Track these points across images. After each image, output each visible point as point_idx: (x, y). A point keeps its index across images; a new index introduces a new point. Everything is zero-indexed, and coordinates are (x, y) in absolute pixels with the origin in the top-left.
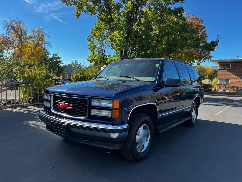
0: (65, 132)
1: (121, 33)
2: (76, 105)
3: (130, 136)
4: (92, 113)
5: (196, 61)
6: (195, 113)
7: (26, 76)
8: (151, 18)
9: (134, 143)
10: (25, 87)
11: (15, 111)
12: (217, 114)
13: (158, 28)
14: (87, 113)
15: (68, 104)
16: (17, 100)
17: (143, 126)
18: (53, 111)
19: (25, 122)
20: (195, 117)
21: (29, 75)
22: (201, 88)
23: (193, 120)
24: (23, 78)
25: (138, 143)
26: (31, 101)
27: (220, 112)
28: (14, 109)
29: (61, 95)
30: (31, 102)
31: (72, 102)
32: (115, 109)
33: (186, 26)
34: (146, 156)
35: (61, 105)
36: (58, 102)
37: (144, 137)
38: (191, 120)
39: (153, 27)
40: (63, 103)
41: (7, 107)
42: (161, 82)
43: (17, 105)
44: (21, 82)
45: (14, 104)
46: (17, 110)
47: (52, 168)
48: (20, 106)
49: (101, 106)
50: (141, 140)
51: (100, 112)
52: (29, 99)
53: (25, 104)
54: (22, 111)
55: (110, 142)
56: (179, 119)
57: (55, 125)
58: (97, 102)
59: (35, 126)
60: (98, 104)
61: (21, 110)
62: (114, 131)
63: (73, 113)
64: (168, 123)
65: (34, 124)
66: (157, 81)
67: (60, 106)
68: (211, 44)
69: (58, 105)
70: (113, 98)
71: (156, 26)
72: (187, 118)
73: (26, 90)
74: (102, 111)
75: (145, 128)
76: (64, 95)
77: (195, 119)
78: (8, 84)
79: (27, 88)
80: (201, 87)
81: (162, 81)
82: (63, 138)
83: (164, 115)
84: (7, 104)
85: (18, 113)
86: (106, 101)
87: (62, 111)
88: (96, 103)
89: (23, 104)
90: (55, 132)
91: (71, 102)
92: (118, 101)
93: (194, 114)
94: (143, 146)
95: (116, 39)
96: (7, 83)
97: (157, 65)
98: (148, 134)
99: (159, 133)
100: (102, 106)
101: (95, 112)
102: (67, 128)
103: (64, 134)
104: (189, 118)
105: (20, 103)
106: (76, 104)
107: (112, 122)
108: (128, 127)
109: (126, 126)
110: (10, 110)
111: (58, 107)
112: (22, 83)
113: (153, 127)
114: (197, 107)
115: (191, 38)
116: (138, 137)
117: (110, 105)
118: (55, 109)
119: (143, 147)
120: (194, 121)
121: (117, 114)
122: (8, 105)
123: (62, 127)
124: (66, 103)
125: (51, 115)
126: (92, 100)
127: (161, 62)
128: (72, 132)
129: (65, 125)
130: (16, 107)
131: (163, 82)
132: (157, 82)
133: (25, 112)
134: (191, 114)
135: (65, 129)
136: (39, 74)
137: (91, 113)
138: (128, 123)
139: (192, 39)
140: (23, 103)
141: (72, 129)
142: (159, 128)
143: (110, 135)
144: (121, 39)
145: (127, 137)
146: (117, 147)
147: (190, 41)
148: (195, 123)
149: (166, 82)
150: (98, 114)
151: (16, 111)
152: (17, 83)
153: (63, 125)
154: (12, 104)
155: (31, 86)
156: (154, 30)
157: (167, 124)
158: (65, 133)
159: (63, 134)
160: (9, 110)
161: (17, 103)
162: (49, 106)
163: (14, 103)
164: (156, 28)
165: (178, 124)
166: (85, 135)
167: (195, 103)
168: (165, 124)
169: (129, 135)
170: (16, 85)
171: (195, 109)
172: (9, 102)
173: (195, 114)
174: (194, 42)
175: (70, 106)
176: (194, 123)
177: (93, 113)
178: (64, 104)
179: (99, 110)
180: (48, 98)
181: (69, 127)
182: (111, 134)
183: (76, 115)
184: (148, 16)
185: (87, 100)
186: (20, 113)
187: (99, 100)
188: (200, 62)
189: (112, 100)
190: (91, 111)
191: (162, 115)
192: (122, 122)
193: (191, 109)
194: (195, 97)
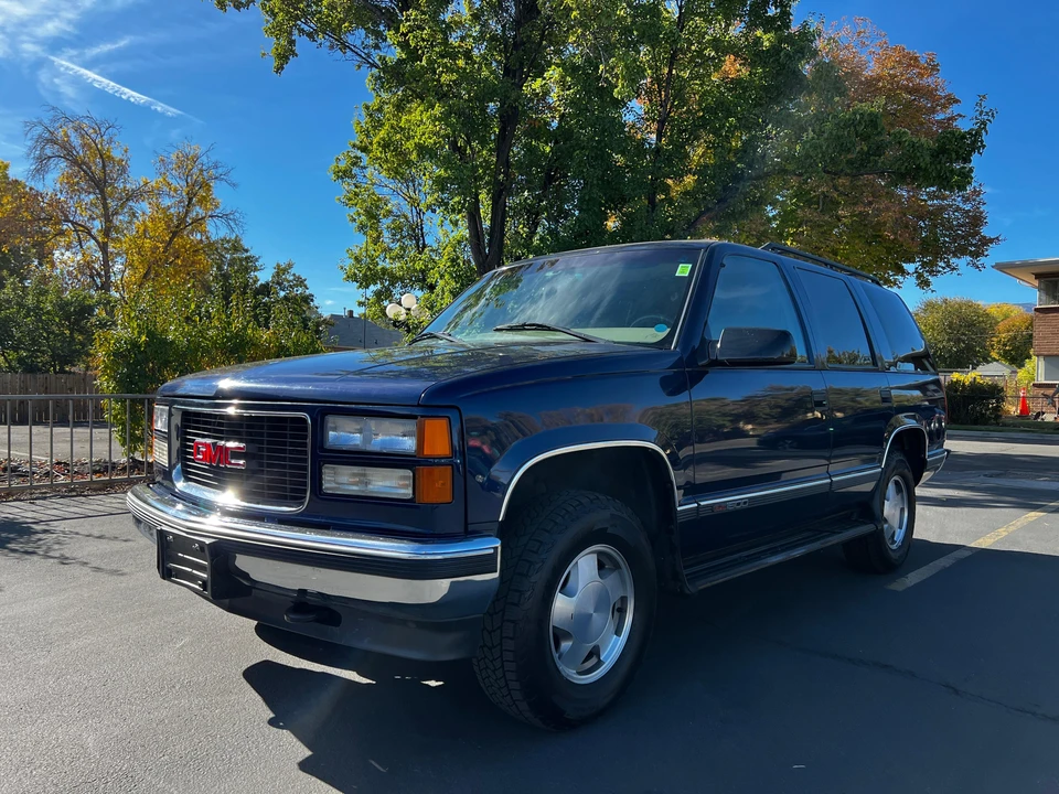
0: (210, 575)
2: (261, 450)
4: (329, 481)
5: (909, 267)
14: (305, 484)
15: (228, 445)
17: (599, 553)
18: (178, 481)
20: (900, 528)
22: (935, 391)
23: (887, 540)
25: (560, 635)
31: (245, 434)
32: (429, 462)
35: (202, 453)
36: (192, 441)
37: (600, 608)
38: (878, 538)
40: (209, 441)
42: (697, 344)
49: (363, 448)
50: (581, 621)
51: (364, 475)
57: (170, 545)
58: (351, 429)
60: (355, 438)
63: (251, 486)
66: (677, 344)
67: (198, 456)
69: (193, 454)
70: (419, 405)
72: (853, 527)
74: (370, 471)
75: (602, 566)
80: (932, 387)
81: (703, 341)
86: (387, 423)
87: (210, 478)
88: (344, 433)
90: (173, 576)
91: (240, 434)
92: (444, 422)
93: (897, 512)
94: (595, 652)
97: (683, 270)
98: (622, 600)
99: (685, 590)
100: (370, 448)
101: (340, 480)
103: (205, 585)
104: (865, 529)
106: (262, 442)
108: (496, 548)
109: (490, 546)
111: (194, 461)
114: (910, 477)
116: (562, 606)
117: (409, 444)
119: (594, 660)
120: (895, 546)
121: (441, 488)
123: (196, 553)
124: (220, 443)
126: (331, 420)
127: (702, 256)
128: (244, 575)
129: (208, 541)
131: (707, 347)
132: (675, 348)
134: (877, 511)
135: (210, 562)
137: (321, 485)
138: (504, 531)
141: (243, 562)
146: (442, 650)
148: (899, 556)
149: (719, 346)
150: (354, 489)
153: (200, 543)
158: (208, 579)
159: (200, 585)
162: (166, 462)
165: (797, 553)
171: (899, 490)
173: (901, 512)
175: (236, 454)
176: (896, 554)
177: (334, 485)
178: (215, 444)
179: (356, 470)
181: (224, 550)
183: (262, 495)
185: (304, 421)
188: (931, 273)
189: (415, 417)
190: (321, 474)
191: (702, 503)
192: (471, 528)
193: (874, 483)
194: (895, 428)
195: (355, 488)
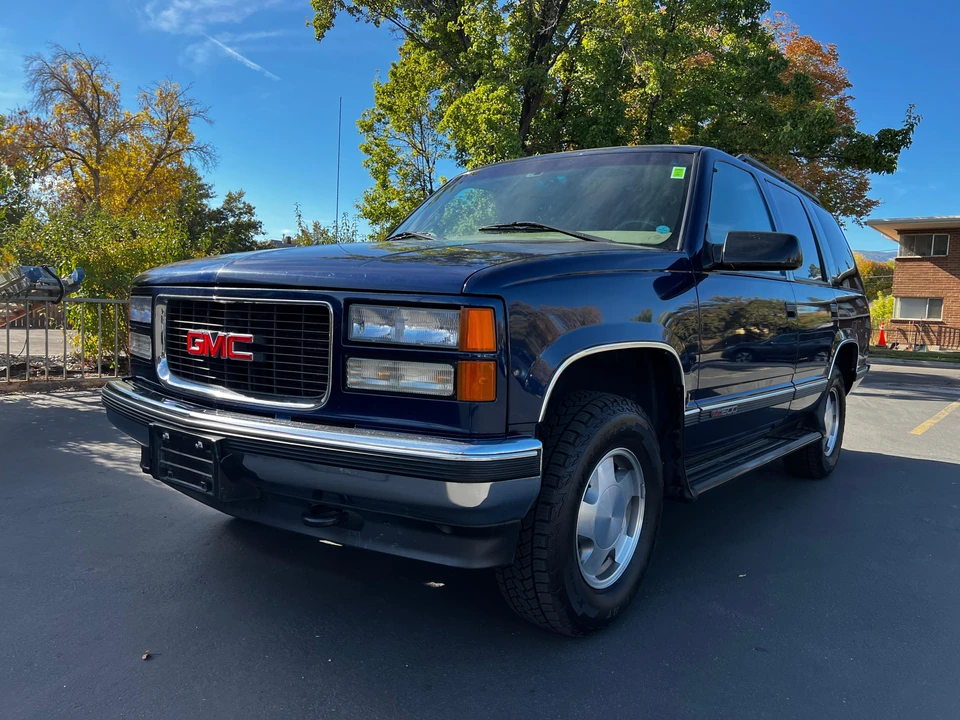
0: (215, 476)
1: (501, 91)
2: (270, 341)
3: (549, 504)
4: (354, 376)
6: (834, 417)
7: (93, 256)
8: (629, 29)
9: (569, 540)
10: (91, 306)
11: (40, 401)
12: (918, 431)
13: (657, 70)
14: (325, 379)
15: (232, 334)
16: (58, 360)
17: (617, 458)
18: (165, 374)
19: (71, 444)
20: (832, 434)
21: (106, 256)
23: (824, 447)
24: (83, 264)
25: (586, 542)
26: (114, 364)
27: (928, 424)
28: (41, 396)
29: (198, 292)
30: (113, 370)
31: (253, 324)
32: (472, 356)
33: (778, 64)
34: (625, 609)
35: (199, 344)
36: (186, 333)
37: (616, 512)
38: (818, 446)
39: (637, 68)
40: (209, 332)
41: (10, 387)
42: (700, 247)
43: (55, 378)
44: (71, 282)
45: (42, 378)
46: (49, 400)
47: (144, 657)
48: (68, 385)
49: (396, 341)
50: (602, 525)
51: (395, 369)
52: (108, 358)
53: (88, 376)
54: (70, 404)
55: (446, 530)
56: (767, 441)
57: (165, 443)
58: (377, 319)
59: (110, 464)
60: (384, 330)
61: (70, 398)
62: (465, 472)
63: (258, 380)
64: (723, 454)
65: (108, 457)
66: (683, 244)
67: (193, 348)
68: (880, 142)
69: (185, 347)
70: (462, 294)
71: (650, 64)
72: (803, 434)
73: (95, 319)
74: (403, 366)
75: (621, 466)
76: (216, 288)
77: (831, 444)
78: (14, 289)
79: (99, 308)
81: (706, 244)
82: (226, 517)
83: (710, 411)
84: (12, 376)
85: (53, 409)
86: (423, 313)
87: (205, 372)
88: (371, 326)
89: (79, 376)
90: (170, 475)
91: (245, 323)
92: (488, 314)
93: (831, 423)
94: (612, 555)
95: (480, 118)
96: (12, 284)
98: (634, 500)
99: (687, 495)
100: (403, 340)
101: (366, 375)
102: (222, 454)
103: (209, 486)
104: (813, 437)
105: (69, 372)
106: (271, 333)
107: (456, 423)
108: (539, 450)
109: (529, 448)
110: (21, 400)
111: (186, 354)
112: (74, 287)
113: (659, 463)
114: (843, 389)
115: (796, 117)
116: (586, 511)
117: (451, 338)
118: (177, 370)
119: (609, 562)
120: (828, 453)
121: (482, 385)
122: (14, 381)
123: (199, 452)
124: (221, 333)
125: (158, 398)
126: (353, 307)
127: (694, 160)
128: (252, 475)
129: (214, 439)
130: (48, 389)
131: (710, 250)
132: (681, 249)
133: (82, 408)
134: (820, 421)
135: (215, 461)
136: (151, 253)
137: (345, 379)
138: (541, 432)
139: (802, 118)
140: (80, 373)
141: (250, 462)
142: (689, 472)
143: (444, 490)
144: (499, 116)
145: (534, 509)
146: (479, 557)
147: (790, 128)
148: (832, 462)
149: (724, 249)
150: (382, 384)
151: (46, 402)
152: (55, 284)
153: (205, 441)
154: (35, 375)
155: (116, 301)
156: (640, 79)
157: (715, 456)
158: (212, 480)
159: (203, 486)
160: (18, 397)
161: (58, 371)
162: (148, 355)
163: (43, 373)
164: (648, 68)
166: (318, 493)
167: (838, 372)
168: (710, 459)
169: (542, 500)
170: (51, 293)
171: (833, 399)
172: (18, 368)
173: (834, 421)
174: (810, 131)
175: (241, 345)
176: (830, 460)
177: (357, 381)
178: (214, 335)
179: (388, 364)
180: (146, 314)
181: (232, 448)
182: (449, 485)
183: (270, 390)
184: (613, 21)
185: (326, 310)
186: (62, 410)
187: (389, 309)
189: (457, 307)
190: (345, 367)
191: (704, 409)
192: (511, 428)
193: (819, 394)
194: (840, 342)
195: (384, 383)
